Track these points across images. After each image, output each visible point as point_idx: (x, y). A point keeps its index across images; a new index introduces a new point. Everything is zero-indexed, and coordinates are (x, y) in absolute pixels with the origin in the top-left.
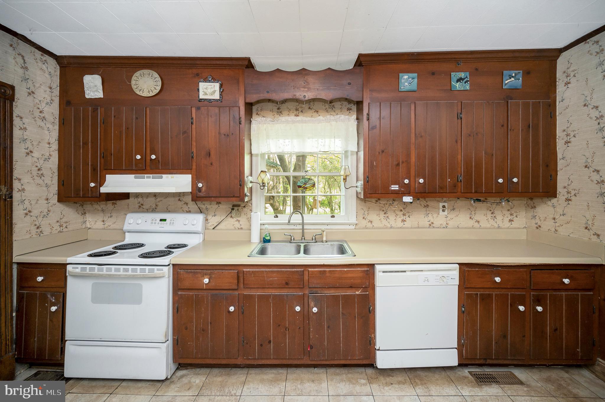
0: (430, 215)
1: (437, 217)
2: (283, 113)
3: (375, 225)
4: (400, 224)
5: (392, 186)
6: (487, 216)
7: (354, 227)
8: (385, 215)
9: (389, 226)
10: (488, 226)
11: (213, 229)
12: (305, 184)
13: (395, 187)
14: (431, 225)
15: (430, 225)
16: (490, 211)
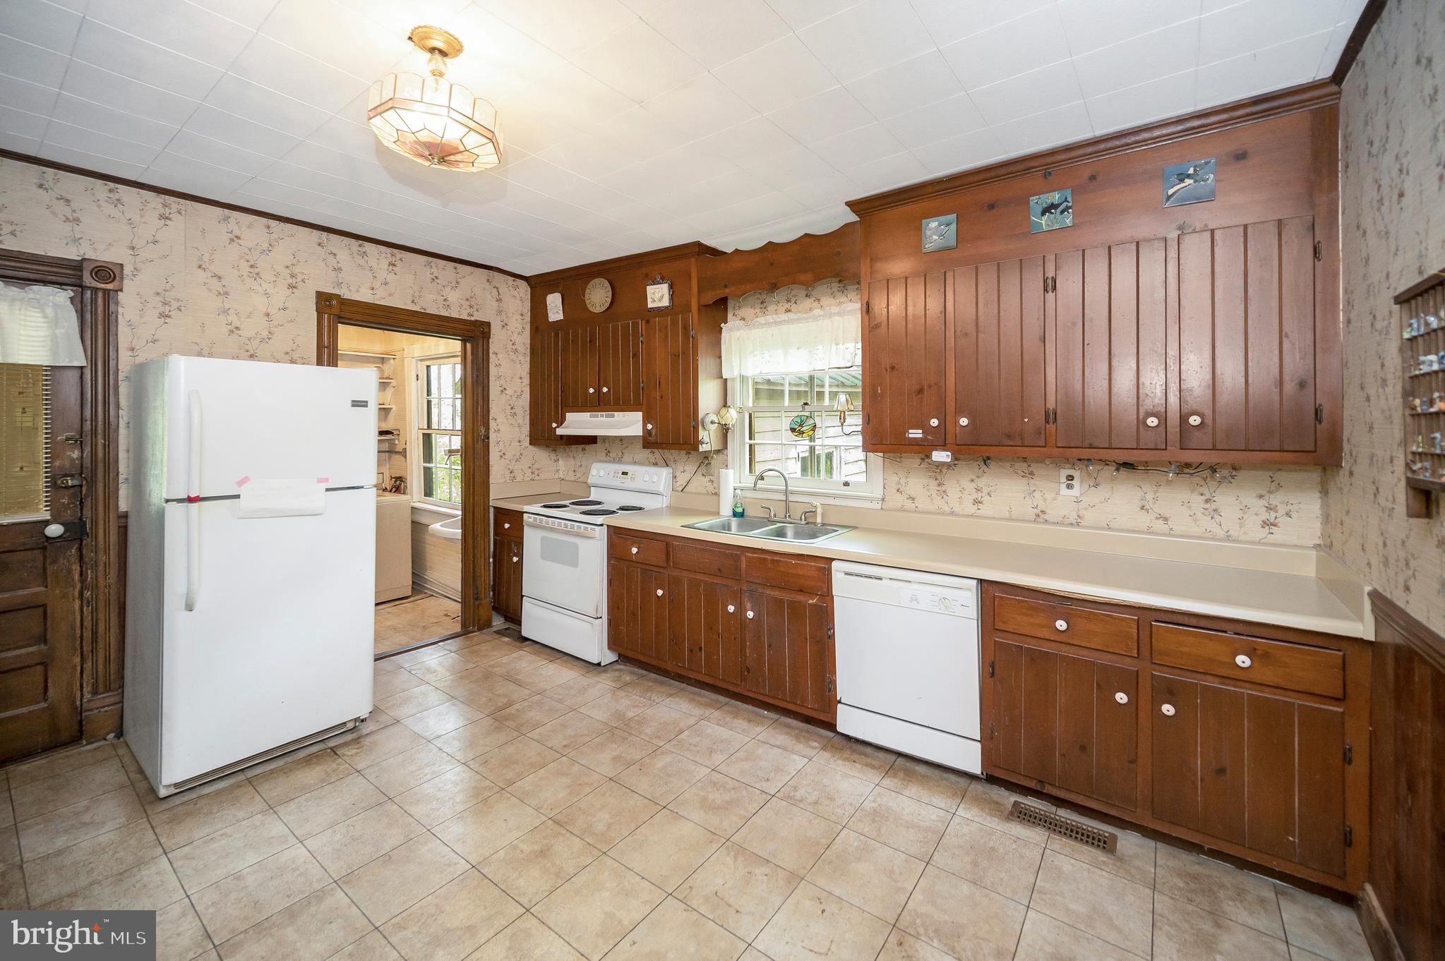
0: (1037, 495)
1: (1055, 499)
2: (769, 308)
3: (921, 506)
4: (971, 509)
5: (910, 431)
6: (1190, 507)
7: (879, 506)
8: (939, 488)
9: (947, 509)
10: (1196, 530)
11: (682, 491)
12: (801, 425)
13: (916, 434)
14: (1040, 516)
15: (1038, 516)
16: (1202, 495)
